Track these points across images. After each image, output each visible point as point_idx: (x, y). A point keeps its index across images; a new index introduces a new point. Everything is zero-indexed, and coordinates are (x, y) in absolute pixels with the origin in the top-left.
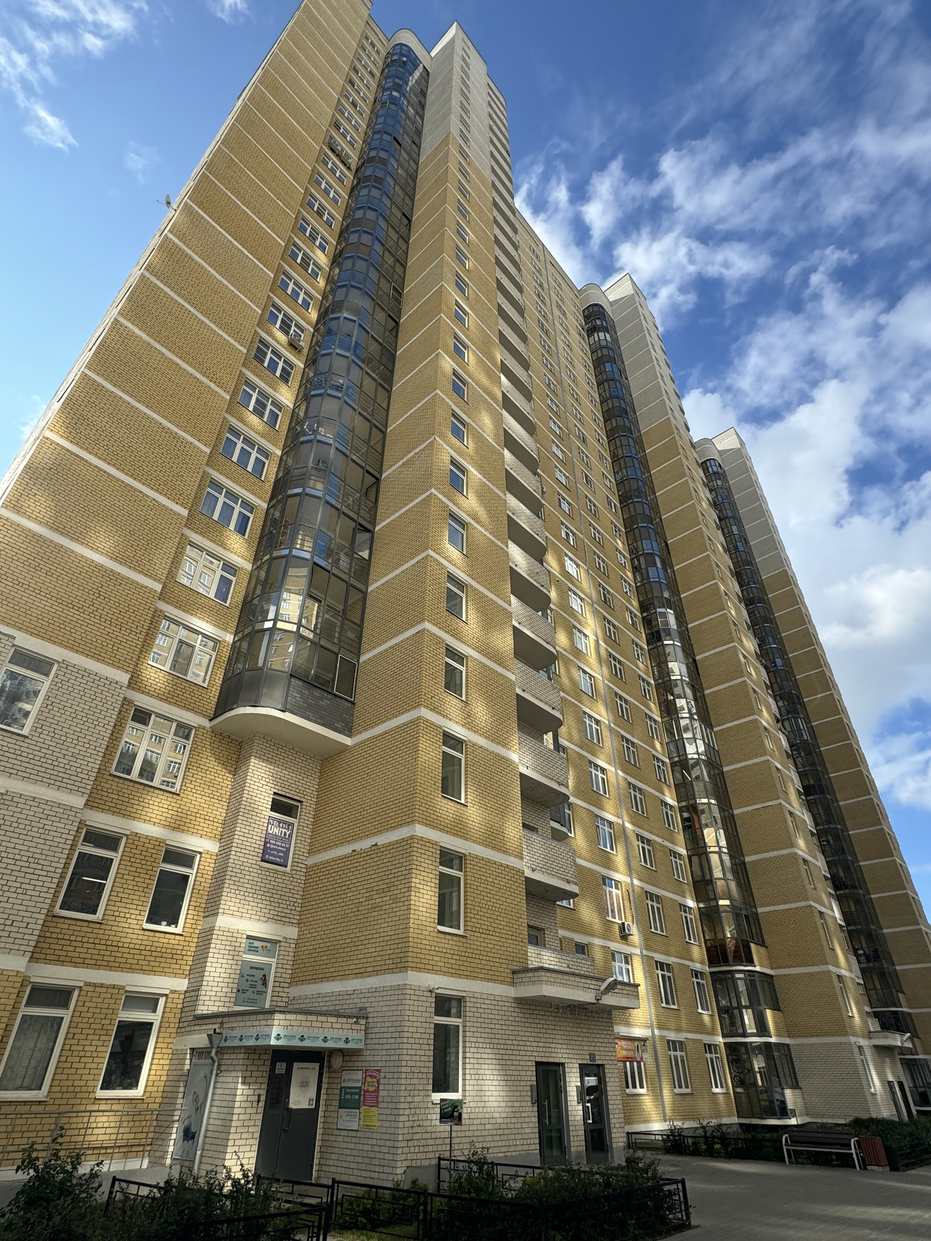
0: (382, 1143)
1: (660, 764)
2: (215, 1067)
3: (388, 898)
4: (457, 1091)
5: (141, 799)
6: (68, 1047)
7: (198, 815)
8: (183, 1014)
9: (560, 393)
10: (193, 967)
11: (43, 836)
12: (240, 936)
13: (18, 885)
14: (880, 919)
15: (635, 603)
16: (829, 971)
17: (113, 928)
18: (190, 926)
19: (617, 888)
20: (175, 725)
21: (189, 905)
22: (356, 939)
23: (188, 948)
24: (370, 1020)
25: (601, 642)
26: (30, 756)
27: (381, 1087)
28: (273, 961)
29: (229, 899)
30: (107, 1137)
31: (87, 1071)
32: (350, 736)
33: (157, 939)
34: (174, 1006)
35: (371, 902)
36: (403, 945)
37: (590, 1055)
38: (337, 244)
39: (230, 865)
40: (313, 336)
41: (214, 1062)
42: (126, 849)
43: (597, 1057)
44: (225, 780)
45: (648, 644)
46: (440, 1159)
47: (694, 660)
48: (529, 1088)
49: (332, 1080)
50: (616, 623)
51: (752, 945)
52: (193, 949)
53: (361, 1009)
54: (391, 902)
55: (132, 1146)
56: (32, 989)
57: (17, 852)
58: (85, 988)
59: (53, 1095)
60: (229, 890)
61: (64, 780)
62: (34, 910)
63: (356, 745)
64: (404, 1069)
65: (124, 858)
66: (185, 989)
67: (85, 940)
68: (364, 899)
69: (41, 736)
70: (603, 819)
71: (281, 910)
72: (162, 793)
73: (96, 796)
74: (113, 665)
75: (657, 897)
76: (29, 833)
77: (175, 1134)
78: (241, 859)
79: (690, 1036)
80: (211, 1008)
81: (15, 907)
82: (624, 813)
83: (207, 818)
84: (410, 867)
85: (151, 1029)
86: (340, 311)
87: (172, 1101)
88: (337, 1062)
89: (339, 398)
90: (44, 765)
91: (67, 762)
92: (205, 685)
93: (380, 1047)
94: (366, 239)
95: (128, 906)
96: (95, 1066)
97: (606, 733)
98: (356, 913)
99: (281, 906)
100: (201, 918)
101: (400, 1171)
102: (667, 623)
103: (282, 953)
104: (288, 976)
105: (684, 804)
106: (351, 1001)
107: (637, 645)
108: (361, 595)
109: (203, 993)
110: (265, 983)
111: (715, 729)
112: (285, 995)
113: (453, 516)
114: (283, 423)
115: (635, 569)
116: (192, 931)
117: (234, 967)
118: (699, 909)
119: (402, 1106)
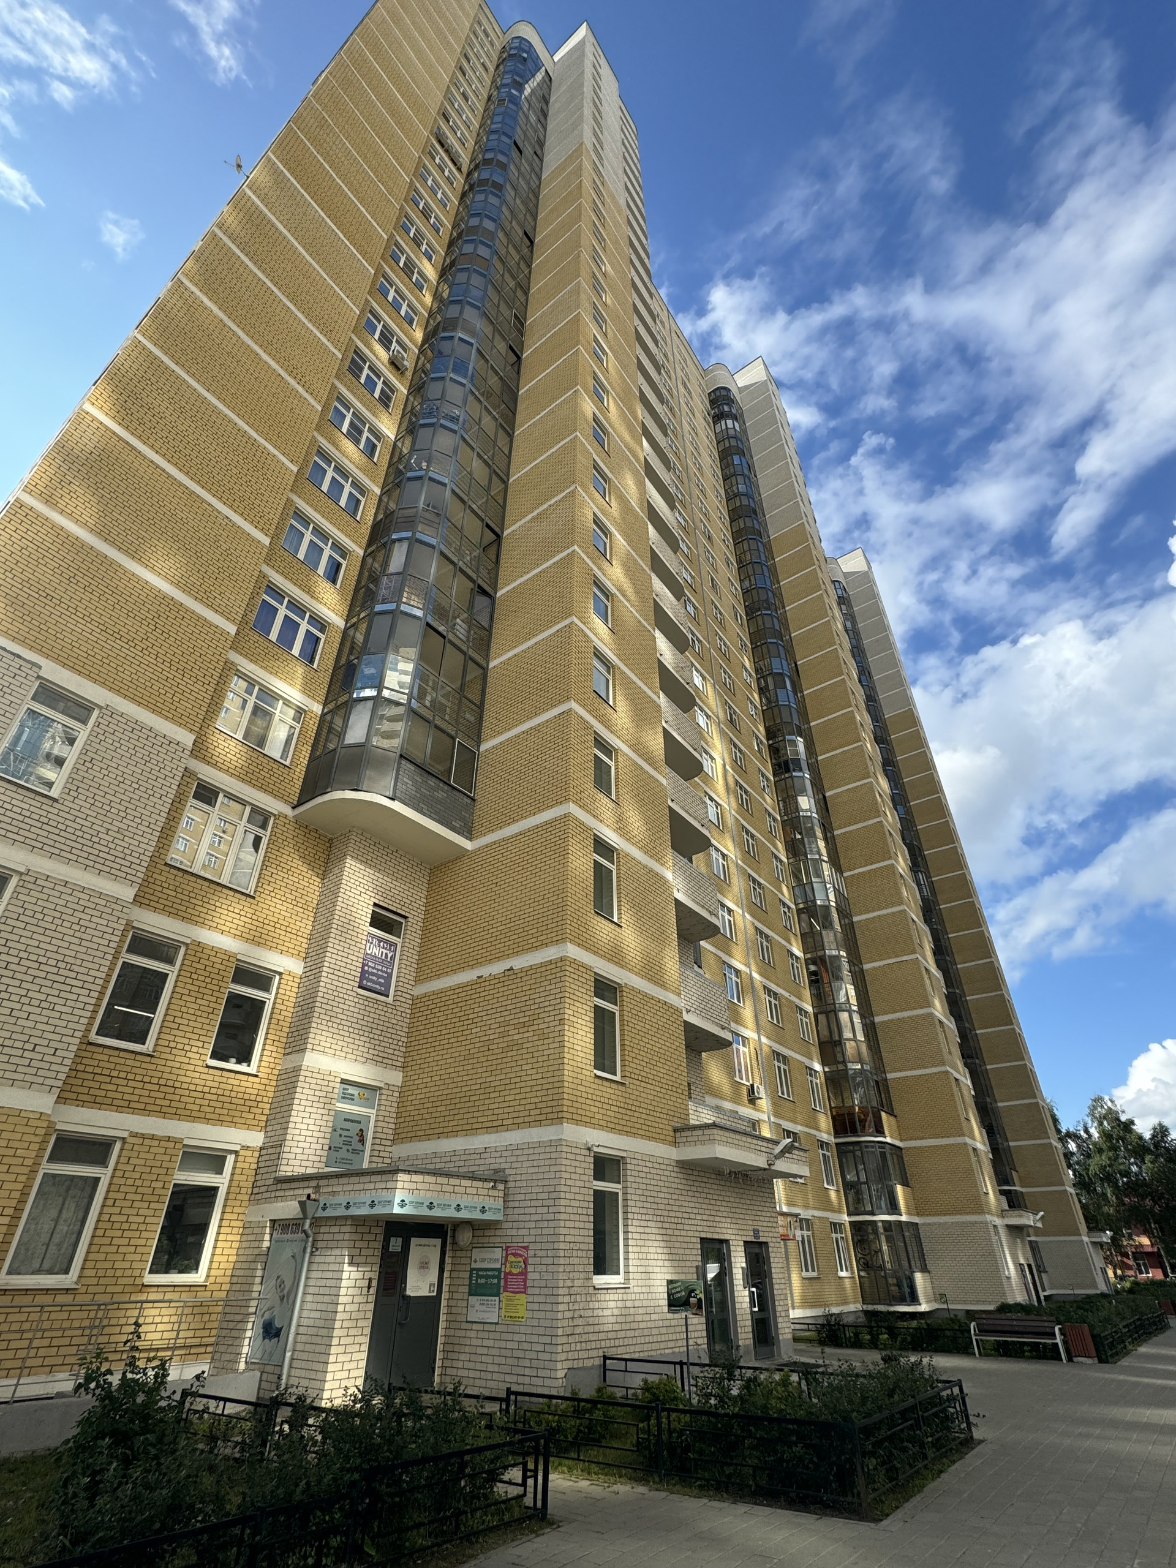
0: (535, 1339)
1: (786, 910)
2: (310, 1244)
3: (531, 1034)
4: (618, 1273)
5: (205, 899)
6: (106, 1217)
7: (277, 925)
8: (259, 1177)
9: (685, 480)
10: (271, 1117)
11: (77, 934)
12: (332, 1079)
13: (44, 997)
14: (995, 1091)
15: (762, 729)
16: (966, 1144)
17: (168, 1063)
18: (267, 1065)
19: (744, 1045)
20: (248, 809)
21: (266, 1039)
22: (488, 1085)
23: (264, 1093)
24: (511, 1184)
25: (728, 767)
26: (60, 826)
27: (530, 1268)
28: (372, 1113)
29: (319, 1032)
30: (158, 1336)
31: (132, 1249)
32: (470, 839)
33: (224, 1080)
34: (246, 1166)
35: (506, 1039)
36: (555, 1091)
37: (754, 1230)
38: (446, 255)
39: (321, 989)
40: (418, 358)
41: (308, 1236)
42: (186, 962)
43: (761, 1234)
44: (310, 884)
45: (774, 775)
46: (605, 1358)
47: (824, 797)
48: (694, 1270)
49: (457, 1261)
50: (743, 748)
51: (883, 1114)
52: (271, 1095)
53: (496, 1171)
54: (536, 1038)
55: (191, 1347)
56: (57, 1139)
57: (42, 952)
58: (131, 1140)
59: (84, 1281)
60: (319, 1021)
61: (107, 863)
62: (64, 1031)
63: (479, 849)
64: (562, 1246)
65: (182, 973)
66: (260, 1144)
67: (130, 1076)
68: (497, 1036)
69: (76, 801)
70: (730, 967)
71: (382, 1049)
72: (232, 893)
73: (146, 890)
74: (172, 720)
75: (784, 1057)
76: (59, 929)
77: (251, 1332)
78: (334, 982)
79: (817, 1213)
80: (296, 1169)
81: (38, 1026)
82: (752, 961)
83: (289, 929)
84: (561, 995)
85: (215, 1196)
86: (454, 329)
87: (246, 1287)
88: (465, 1237)
89: (454, 432)
90: (79, 840)
91: (111, 839)
92: (287, 763)
93: (527, 1218)
94: (483, 251)
95: (187, 1035)
96: (143, 1242)
97: (733, 869)
98: (486, 1053)
99: (383, 1044)
100: (281, 1056)
101: (561, 1374)
102: (796, 752)
103: (383, 1102)
104: (391, 1132)
105: (809, 956)
106: (482, 1162)
107: (763, 775)
108: (481, 671)
109: (287, 1149)
110: (362, 1141)
111: (845, 874)
112: (387, 1155)
113: (597, 583)
114: (382, 455)
115: (762, 691)
116: (269, 1071)
117: (325, 1118)
118: (825, 1073)
119: (561, 1291)
